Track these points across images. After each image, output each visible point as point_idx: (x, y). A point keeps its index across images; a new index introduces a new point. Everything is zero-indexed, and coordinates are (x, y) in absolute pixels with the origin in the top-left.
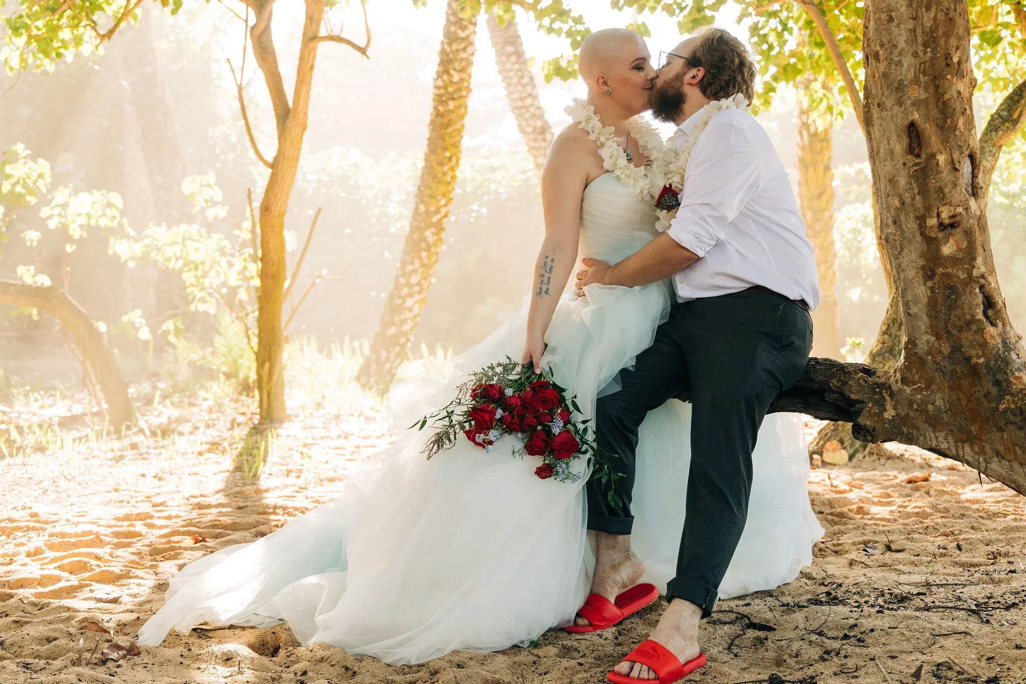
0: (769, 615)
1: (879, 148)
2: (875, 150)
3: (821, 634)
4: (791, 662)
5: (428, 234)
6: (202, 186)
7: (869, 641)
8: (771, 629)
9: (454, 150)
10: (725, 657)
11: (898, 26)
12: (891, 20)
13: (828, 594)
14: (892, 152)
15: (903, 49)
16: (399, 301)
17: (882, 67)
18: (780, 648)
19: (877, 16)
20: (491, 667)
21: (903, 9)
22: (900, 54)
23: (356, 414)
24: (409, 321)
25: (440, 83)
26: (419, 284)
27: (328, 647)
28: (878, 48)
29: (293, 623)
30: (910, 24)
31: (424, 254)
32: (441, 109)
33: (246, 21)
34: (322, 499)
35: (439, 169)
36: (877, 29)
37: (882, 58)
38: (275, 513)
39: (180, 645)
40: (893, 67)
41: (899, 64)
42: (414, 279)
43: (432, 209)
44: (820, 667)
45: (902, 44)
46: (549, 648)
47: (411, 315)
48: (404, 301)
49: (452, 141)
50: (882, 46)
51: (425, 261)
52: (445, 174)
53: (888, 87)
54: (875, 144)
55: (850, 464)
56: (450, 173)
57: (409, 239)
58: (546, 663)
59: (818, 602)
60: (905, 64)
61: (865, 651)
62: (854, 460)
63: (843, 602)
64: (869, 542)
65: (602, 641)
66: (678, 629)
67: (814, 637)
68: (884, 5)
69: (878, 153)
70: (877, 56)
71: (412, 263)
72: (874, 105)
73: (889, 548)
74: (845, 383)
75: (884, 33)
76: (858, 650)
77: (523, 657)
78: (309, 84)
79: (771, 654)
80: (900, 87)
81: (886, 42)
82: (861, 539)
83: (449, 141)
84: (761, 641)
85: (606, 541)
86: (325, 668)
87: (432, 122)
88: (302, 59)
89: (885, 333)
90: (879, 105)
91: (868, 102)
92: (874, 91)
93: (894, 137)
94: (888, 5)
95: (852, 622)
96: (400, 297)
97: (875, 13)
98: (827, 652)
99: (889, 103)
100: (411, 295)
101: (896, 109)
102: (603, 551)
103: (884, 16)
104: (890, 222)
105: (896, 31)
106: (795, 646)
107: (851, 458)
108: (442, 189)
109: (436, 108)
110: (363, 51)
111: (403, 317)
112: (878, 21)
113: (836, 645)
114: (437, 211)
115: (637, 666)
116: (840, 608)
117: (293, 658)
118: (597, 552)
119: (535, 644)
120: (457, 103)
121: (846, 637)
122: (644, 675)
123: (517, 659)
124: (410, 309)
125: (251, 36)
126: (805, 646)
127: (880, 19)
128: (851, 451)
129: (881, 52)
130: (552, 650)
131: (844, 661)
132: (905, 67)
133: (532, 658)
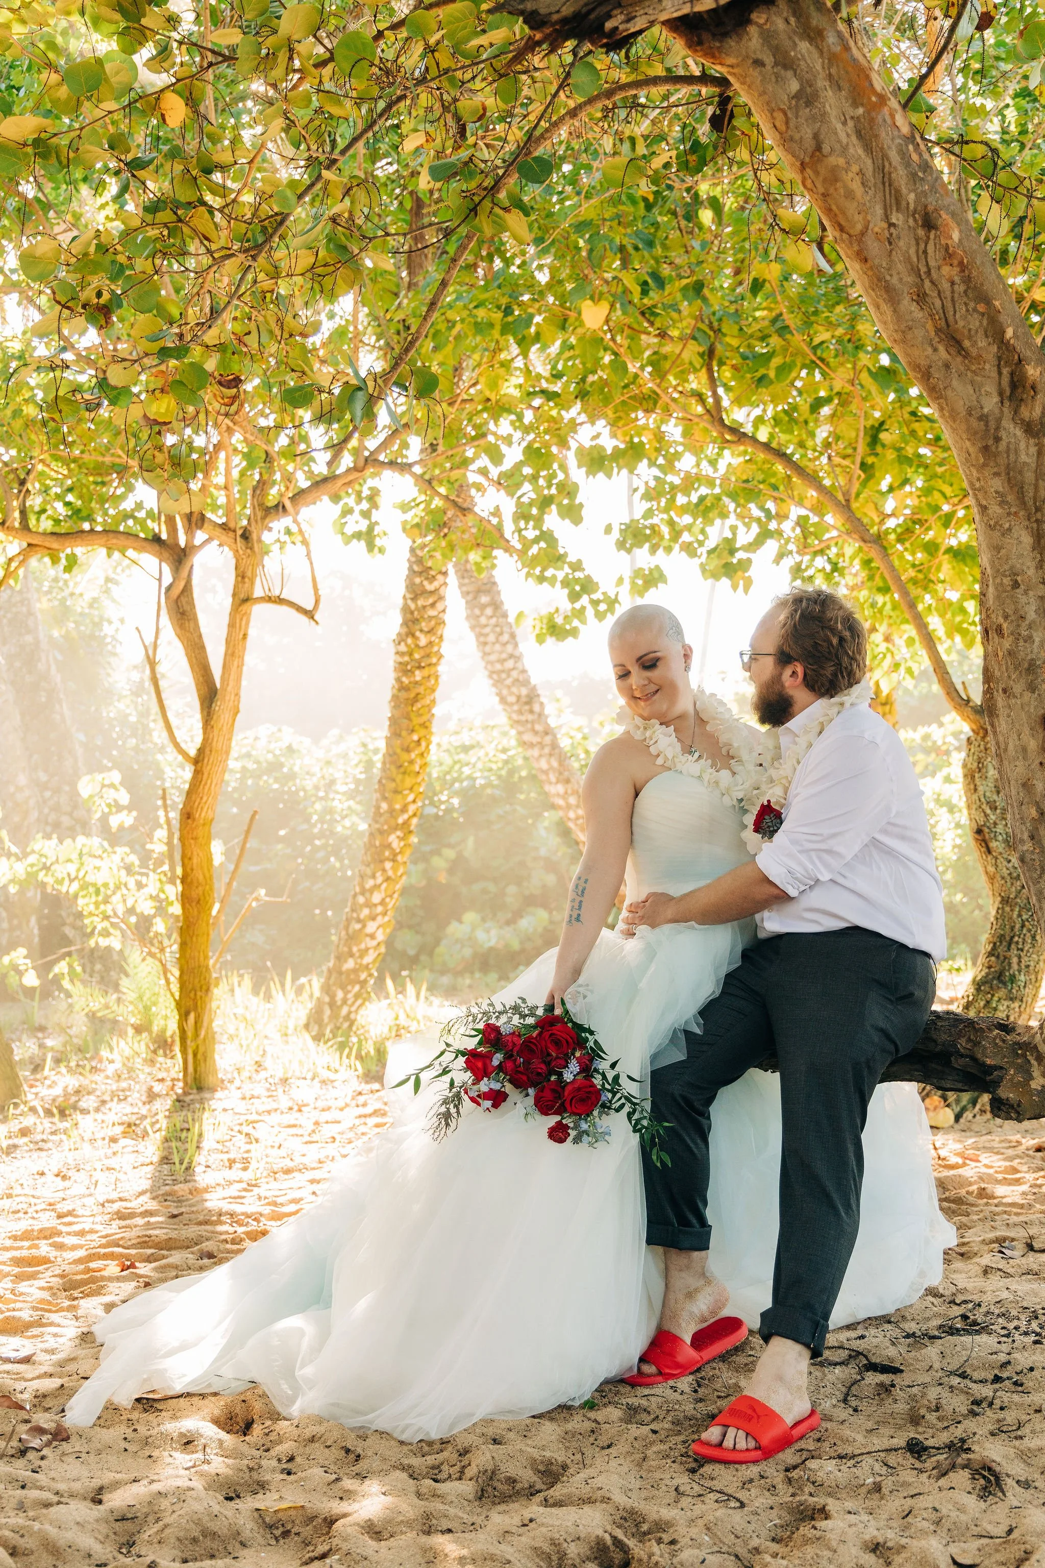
0: (892, 1352)
1: (1007, 744)
2: (1003, 746)
3: (963, 1376)
4: (932, 1417)
5: (393, 839)
6: (103, 786)
7: (1029, 1385)
8: (896, 1371)
9: (423, 732)
10: (842, 1413)
11: (1026, 592)
12: (1016, 585)
13: (965, 1317)
14: (1024, 749)
15: (1033, 622)
16: (358, 926)
17: (1007, 644)
18: (913, 1398)
19: (998, 580)
20: (537, 1441)
21: (1031, 572)
22: (1030, 627)
23: (309, 1076)
24: (371, 951)
25: (403, 648)
26: (383, 902)
27: (320, 1420)
28: (1001, 620)
29: (267, 1384)
31: (388, 865)
32: (405, 680)
33: (160, 580)
34: (279, 1200)
35: (405, 756)
36: (998, 597)
37: (1006, 632)
38: (220, 1223)
39: (121, 1422)
40: (1021, 643)
41: (1029, 639)
42: (376, 898)
43: (398, 807)
44: (970, 1425)
45: (1031, 615)
46: (610, 1409)
47: (374, 943)
48: (364, 926)
49: (421, 720)
50: (1006, 617)
51: (390, 873)
52: (411, 762)
53: (1016, 668)
54: (1001, 739)
55: (957, 1126)
56: (419, 761)
57: (370, 845)
58: (608, 1432)
59: (952, 1331)
60: (1037, 640)
61: (1027, 1399)
62: (962, 1120)
63: (984, 1329)
64: (1004, 1239)
65: (677, 1396)
66: (780, 1378)
67: (955, 1381)
68: (1006, 567)
69: (1006, 750)
70: (999, 631)
71: (374, 877)
72: (998, 691)
73: (1030, 1247)
74: (977, 1044)
75: (1008, 601)
76: (1016, 1398)
77: (577, 1423)
78: (242, 658)
79: (902, 1407)
80: (1032, 668)
81: (1010, 612)
82: (991, 1235)
83: (416, 721)
84: (887, 1389)
85: (679, 1259)
86: (317, 1450)
87: (395, 698)
88: (232, 625)
89: (990, 954)
90: (1005, 691)
91: (989, 686)
92: (997, 673)
93: (1026, 730)
94: (1012, 567)
95: (1003, 1357)
96: (359, 921)
97: (994, 578)
98: (976, 1403)
99: (1018, 688)
100: (373, 918)
101: (1027, 695)
102: (674, 1273)
103: (1007, 581)
104: (1026, 836)
105: (1023, 599)
106: (933, 1393)
107: (958, 1118)
108: (409, 782)
109: (398, 680)
110: (310, 614)
111: (363, 946)
112: (1000, 587)
113: (986, 1391)
114: (404, 810)
115: (731, 1432)
116: (983, 1339)
117: (273, 1436)
118: (667, 1275)
119: (590, 1405)
120: (426, 672)
121: (997, 1379)
122: (742, 1444)
123: (569, 1426)
124: (372, 936)
125: (167, 598)
126: (945, 1394)
127: (1002, 584)
128: (958, 1109)
129: (1005, 626)
130: (614, 1413)
131: (1001, 1414)
132: (1037, 643)
133: (588, 1425)
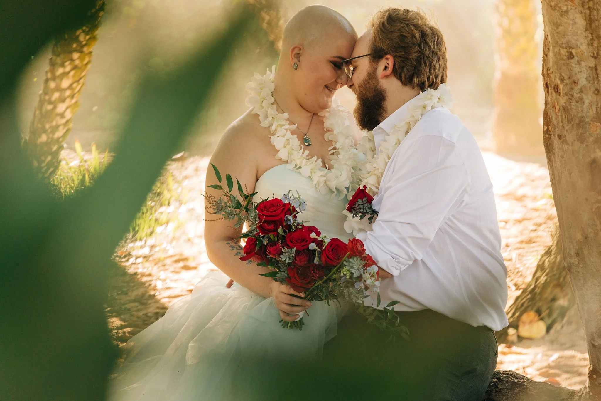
11: (579, 63)
12: (571, 56)
14: (574, 185)
15: (584, 87)
16: (50, 107)
17: (563, 101)
19: (556, 50)
21: (584, 47)
22: (581, 91)
24: (61, 128)
26: (70, 87)
28: (558, 82)
30: (592, 63)
36: (556, 63)
37: (561, 91)
40: (574, 103)
41: (580, 100)
42: (65, 83)
45: (583, 81)
47: (64, 121)
48: (55, 108)
50: (562, 80)
51: (77, 62)
53: (569, 122)
55: (548, 338)
60: (587, 101)
68: (564, 41)
70: (556, 89)
72: (554, 135)
75: (564, 68)
80: (581, 123)
81: (566, 77)
90: (560, 137)
91: (548, 128)
92: (554, 121)
93: (576, 171)
94: (568, 42)
96: (50, 103)
97: (554, 47)
99: (570, 137)
100: (63, 100)
101: (577, 144)
103: (564, 52)
104: (573, 252)
105: (576, 68)
111: (54, 123)
112: (558, 54)
124: (62, 115)
127: (559, 53)
129: (561, 87)
132: (586, 105)
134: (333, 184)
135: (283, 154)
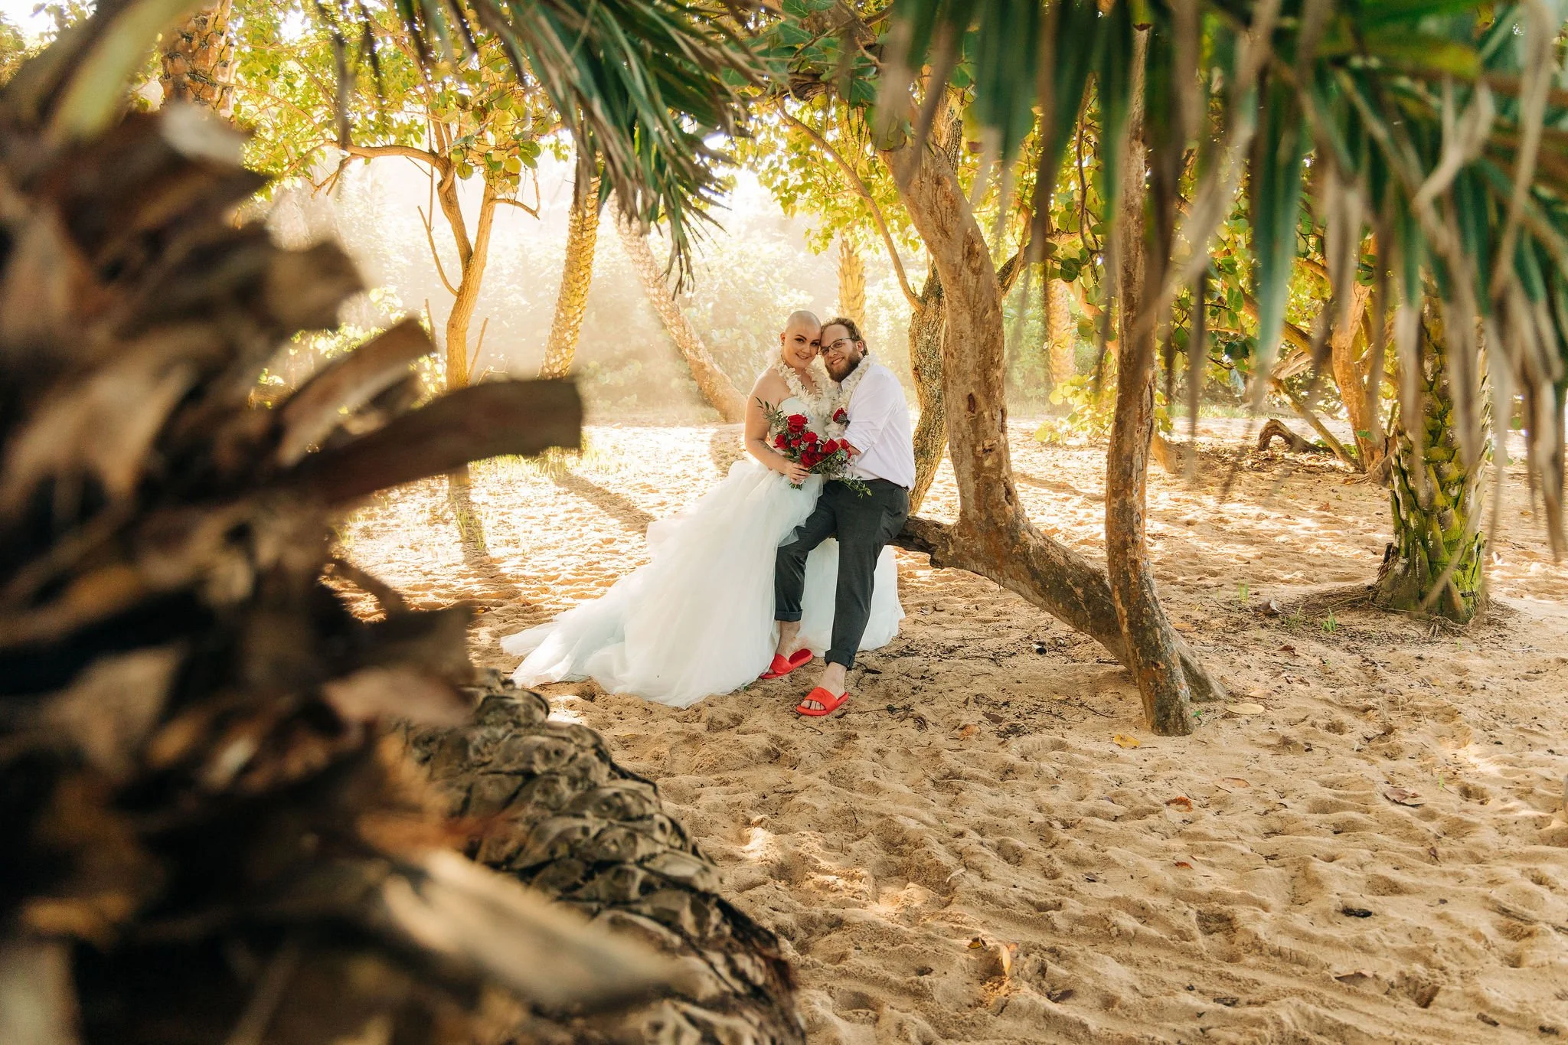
0: (876, 664)
1: (951, 405)
3: (908, 676)
4: (896, 695)
5: (568, 336)
6: (385, 295)
7: (936, 680)
8: (879, 673)
9: (587, 270)
10: (856, 692)
11: (965, 339)
12: (962, 337)
13: (907, 647)
14: (958, 408)
17: (955, 361)
18: (886, 685)
20: (728, 705)
21: (969, 333)
23: (523, 479)
25: (574, 217)
27: (631, 695)
30: (973, 341)
31: (564, 351)
32: (577, 238)
34: (546, 568)
35: (576, 285)
36: (953, 340)
38: (518, 582)
40: (962, 363)
41: (964, 361)
43: (570, 316)
44: (912, 698)
46: (756, 690)
49: (585, 263)
50: (956, 350)
52: (579, 289)
53: (958, 373)
54: (948, 401)
56: (584, 289)
57: (552, 339)
58: (757, 701)
59: (903, 654)
60: (969, 362)
61: (936, 687)
63: (917, 654)
64: (923, 604)
65: (783, 684)
66: (834, 680)
67: (905, 678)
68: (958, 329)
70: (952, 355)
71: (555, 357)
72: (949, 381)
73: (935, 609)
74: (925, 533)
75: (957, 344)
76: (931, 686)
77: (741, 697)
78: (488, 234)
79: (882, 689)
80: (965, 374)
81: (958, 349)
82: (917, 601)
83: (583, 263)
84: (875, 681)
85: (787, 625)
86: (631, 709)
87: (569, 248)
88: (482, 214)
90: (952, 382)
91: (945, 377)
92: (949, 373)
93: (960, 400)
95: (925, 667)
98: (914, 688)
99: (958, 382)
102: (785, 631)
106: (895, 683)
108: (577, 301)
109: (572, 237)
110: (534, 213)
113: (918, 683)
114: (574, 318)
115: (814, 703)
116: (916, 658)
117: (608, 702)
118: (781, 631)
119: (747, 688)
120: (589, 233)
121: (923, 677)
122: (818, 708)
125: (439, 192)
126: (900, 683)
130: (758, 692)
131: (925, 694)
133: (748, 698)
134: (820, 411)
135: (793, 391)
